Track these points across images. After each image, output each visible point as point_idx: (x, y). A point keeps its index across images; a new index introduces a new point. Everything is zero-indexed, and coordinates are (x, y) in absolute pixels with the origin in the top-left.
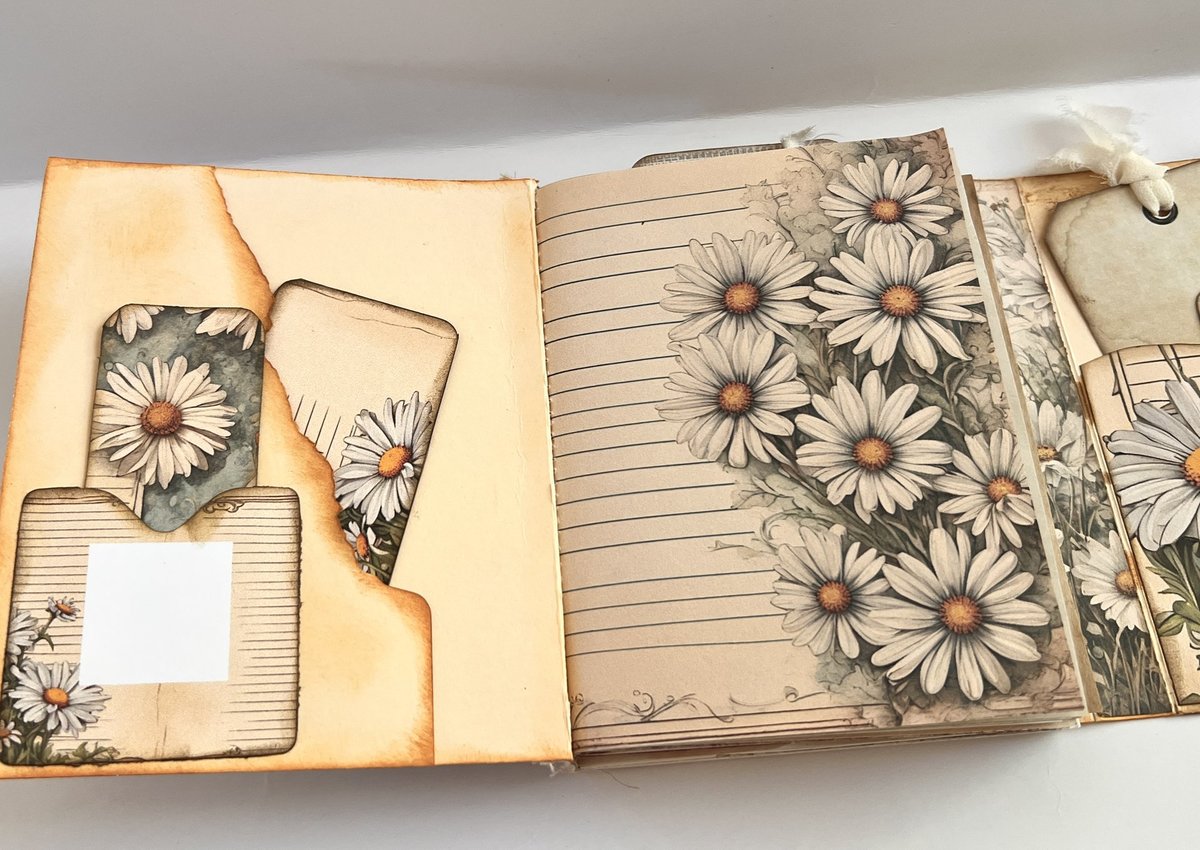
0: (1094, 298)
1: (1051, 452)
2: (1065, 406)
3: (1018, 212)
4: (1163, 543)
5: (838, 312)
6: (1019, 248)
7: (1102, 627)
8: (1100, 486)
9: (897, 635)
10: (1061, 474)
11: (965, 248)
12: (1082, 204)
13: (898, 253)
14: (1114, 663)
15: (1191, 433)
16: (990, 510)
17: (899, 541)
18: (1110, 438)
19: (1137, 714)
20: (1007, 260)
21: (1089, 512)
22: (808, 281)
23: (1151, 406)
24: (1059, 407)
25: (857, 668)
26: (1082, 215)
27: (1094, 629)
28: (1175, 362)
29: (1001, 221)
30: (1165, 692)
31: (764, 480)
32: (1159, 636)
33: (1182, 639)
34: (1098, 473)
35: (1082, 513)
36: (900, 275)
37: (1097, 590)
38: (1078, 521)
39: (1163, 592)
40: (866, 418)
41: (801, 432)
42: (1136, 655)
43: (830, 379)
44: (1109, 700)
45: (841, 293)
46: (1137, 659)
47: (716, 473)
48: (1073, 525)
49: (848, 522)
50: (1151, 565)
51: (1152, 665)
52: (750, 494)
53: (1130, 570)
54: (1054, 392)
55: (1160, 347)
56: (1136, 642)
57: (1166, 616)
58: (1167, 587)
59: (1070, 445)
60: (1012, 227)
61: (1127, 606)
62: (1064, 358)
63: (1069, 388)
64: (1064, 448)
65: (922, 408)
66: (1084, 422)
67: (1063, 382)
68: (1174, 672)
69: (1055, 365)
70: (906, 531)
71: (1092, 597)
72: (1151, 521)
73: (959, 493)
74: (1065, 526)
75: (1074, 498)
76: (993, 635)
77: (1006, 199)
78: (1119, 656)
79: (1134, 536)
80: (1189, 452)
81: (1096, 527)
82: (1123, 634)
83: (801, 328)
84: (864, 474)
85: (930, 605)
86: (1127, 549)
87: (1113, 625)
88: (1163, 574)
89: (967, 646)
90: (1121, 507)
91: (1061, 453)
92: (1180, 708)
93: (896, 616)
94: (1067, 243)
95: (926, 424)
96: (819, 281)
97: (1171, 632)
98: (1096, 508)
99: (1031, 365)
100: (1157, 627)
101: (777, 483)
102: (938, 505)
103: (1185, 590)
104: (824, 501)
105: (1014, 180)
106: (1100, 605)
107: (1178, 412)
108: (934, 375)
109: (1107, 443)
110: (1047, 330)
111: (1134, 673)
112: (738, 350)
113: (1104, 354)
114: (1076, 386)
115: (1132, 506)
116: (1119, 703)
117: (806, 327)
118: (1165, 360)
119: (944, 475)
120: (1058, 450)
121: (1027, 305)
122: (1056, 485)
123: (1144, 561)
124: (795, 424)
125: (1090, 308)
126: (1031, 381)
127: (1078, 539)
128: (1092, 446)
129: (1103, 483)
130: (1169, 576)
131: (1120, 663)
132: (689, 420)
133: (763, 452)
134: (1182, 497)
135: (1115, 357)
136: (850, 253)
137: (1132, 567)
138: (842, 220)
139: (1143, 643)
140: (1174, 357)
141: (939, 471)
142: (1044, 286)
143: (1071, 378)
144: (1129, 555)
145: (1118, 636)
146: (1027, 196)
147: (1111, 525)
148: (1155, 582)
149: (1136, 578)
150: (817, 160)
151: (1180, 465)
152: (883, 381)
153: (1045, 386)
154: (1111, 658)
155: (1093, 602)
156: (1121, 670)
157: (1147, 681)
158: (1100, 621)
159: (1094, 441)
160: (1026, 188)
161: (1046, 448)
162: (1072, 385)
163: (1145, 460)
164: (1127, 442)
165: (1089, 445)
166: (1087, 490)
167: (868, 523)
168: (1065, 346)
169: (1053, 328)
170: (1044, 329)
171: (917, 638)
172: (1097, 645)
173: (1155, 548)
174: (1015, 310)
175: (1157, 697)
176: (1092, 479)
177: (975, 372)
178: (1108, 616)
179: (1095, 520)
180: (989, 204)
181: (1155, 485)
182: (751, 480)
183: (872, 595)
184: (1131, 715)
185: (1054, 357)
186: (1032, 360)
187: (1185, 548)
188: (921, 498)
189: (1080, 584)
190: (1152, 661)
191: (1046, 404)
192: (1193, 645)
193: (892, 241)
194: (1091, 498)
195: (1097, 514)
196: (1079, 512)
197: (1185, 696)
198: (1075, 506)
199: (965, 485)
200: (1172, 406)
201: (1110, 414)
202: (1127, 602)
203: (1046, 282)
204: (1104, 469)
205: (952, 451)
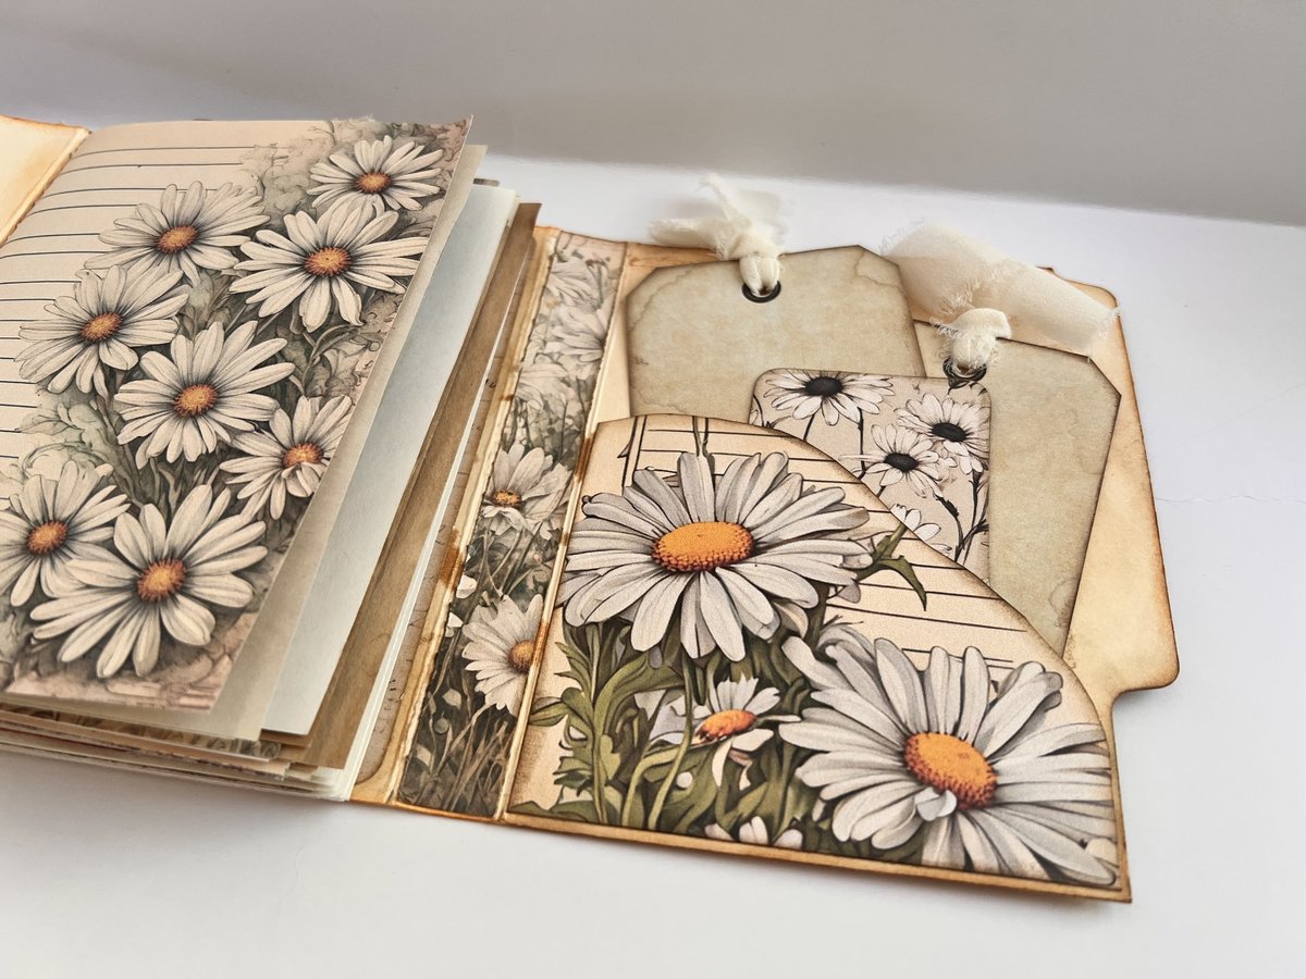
0: (650, 362)
1: (513, 499)
2: (558, 457)
3: (614, 272)
4: (591, 619)
5: (259, 262)
6: (595, 303)
7: (464, 697)
8: (553, 545)
9: (82, 589)
10: (512, 524)
11: (429, 224)
12: (682, 272)
13: (356, 221)
14: (454, 742)
15: (683, 509)
16: (273, 475)
17: (157, 491)
18: (590, 499)
19: (448, 810)
20: (574, 311)
21: (523, 569)
22: (250, 233)
23: (654, 475)
24: (550, 457)
25: (11, 617)
26: (676, 283)
27: (453, 698)
28: (702, 436)
29: (589, 275)
30: (498, 792)
31: (68, 409)
32: (529, 723)
33: (555, 733)
34: (559, 532)
35: (513, 568)
36: (345, 239)
37: (483, 656)
38: (504, 576)
39: (560, 675)
40: (213, 364)
41: (140, 369)
42: (488, 739)
43: (206, 323)
44: (422, 785)
45: (273, 246)
46: (486, 745)
47: (29, 394)
48: (494, 579)
49: (121, 463)
50: (564, 642)
51: (501, 756)
52: (44, 419)
53: (535, 643)
54: (552, 443)
55: (694, 419)
56: (496, 725)
57: (549, 703)
58: (568, 668)
59: (541, 497)
60: (599, 283)
61: (509, 681)
62: (585, 413)
63: (573, 442)
64: (531, 499)
65: (276, 363)
66: (571, 478)
67: (570, 435)
68: (524, 770)
69: (570, 417)
70: (172, 482)
71: (471, 661)
72: (589, 594)
73: (252, 452)
74: (485, 577)
75: (514, 551)
76: (177, 607)
77: (608, 259)
78: (466, 738)
79: (562, 605)
80: (671, 527)
81: (521, 588)
82: (486, 711)
83: (212, 272)
84: (172, 419)
85: (136, 564)
86: (546, 618)
87: (479, 699)
88: (571, 654)
89: (140, 616)
90: (564, 571)
91: (525, 502)
92: (506, 815)
93: (94, 569)
94: (647, 306)
95: (268, 379)
96: (260, 234)
97: (543, 722)
98: (533, 567)
99: (542, 411)
100: (532, 712)
101: (81, 415)
102: (223, 461)
103: (587, 677)
104: (111, 441)
105: (626, 244)
106: (476, 672)
107: (680, 485)
108: (310, 334)
109: (584, 503)
110: (582, 383)
111: (472, 761)
112: (136, 286)
113: (632, 415)
114: (583, 440)
115: (577, 573)
116: (432, 792)
117: (218, 272)
118: (693, 432)
119: (250, 432)
120: (524, 499)
121: (573, 356)
122: (498, 533)
123: (558, 634)
124: (139, 360)
125: (640, 371)
126: (532, 427)
127: (492, 594)
128: (566, 503)
129: (557, 544)
130: (577, 657)
131: (462, 746)
132: (42, 341)
133: (89, 381)
134: (637, 574)
135: (641, 421)
136: (308, 214)
137: (541, 639)
138: (323, 184)
139: (504, 728)
140: (704, 430)
141: (249, 427)
142: (601, 342)
143: (581, 432)
144: (544, 625)
145: (479, 713)
146: (635, 260)
147: (541, 588)
148: (557, 660)
149: (537, 652)
150: (337, 133)
151: (654, 541)
152: (255, 332)
153: (546, 434)
154: (454, 738)
155: (470, 667)
156: (459, 753)
157: (484, 774)
158: (466, 691)
159: (573, 499)
160: (634, 252)
161: (510, 494)
162: (578, 440)
163: (617, 528)
164: (607, 506)
165: (564, 500)
166: (534, 547)
167: (139, 468)
168: (594, 401)
169: (589, 383)
170: (578, 380)
171: (98, 596)
172: (445, 717)
173: (578, 622)
174: (556, 357)
175: (486, 795)
176: (546, 535)
177: (357, 339)
178: (479, 688)
179: (524, 580)
180: (586, 259)
181: (614, 556)
182: (56, 407)
183: (87, 542)
184: (441, 809)
185: (574, 409)
186: (546, 407)
187: (612, 630)
188: (210, 451)
189: (466, 644)
190: (503, 751)
191: (538, 451)
192: (564, 743)
193: (358, 210)
194: (534, 555)
195: (530, 574)
196: (510, 567)
197: (519, 802)
198: (509, 560)
199: (265, 446)
200: (676, 478)
201: (604, 473)
202: (511, 676)
203: (608, 339)
204: (566, 529)
205: (276, 409)
